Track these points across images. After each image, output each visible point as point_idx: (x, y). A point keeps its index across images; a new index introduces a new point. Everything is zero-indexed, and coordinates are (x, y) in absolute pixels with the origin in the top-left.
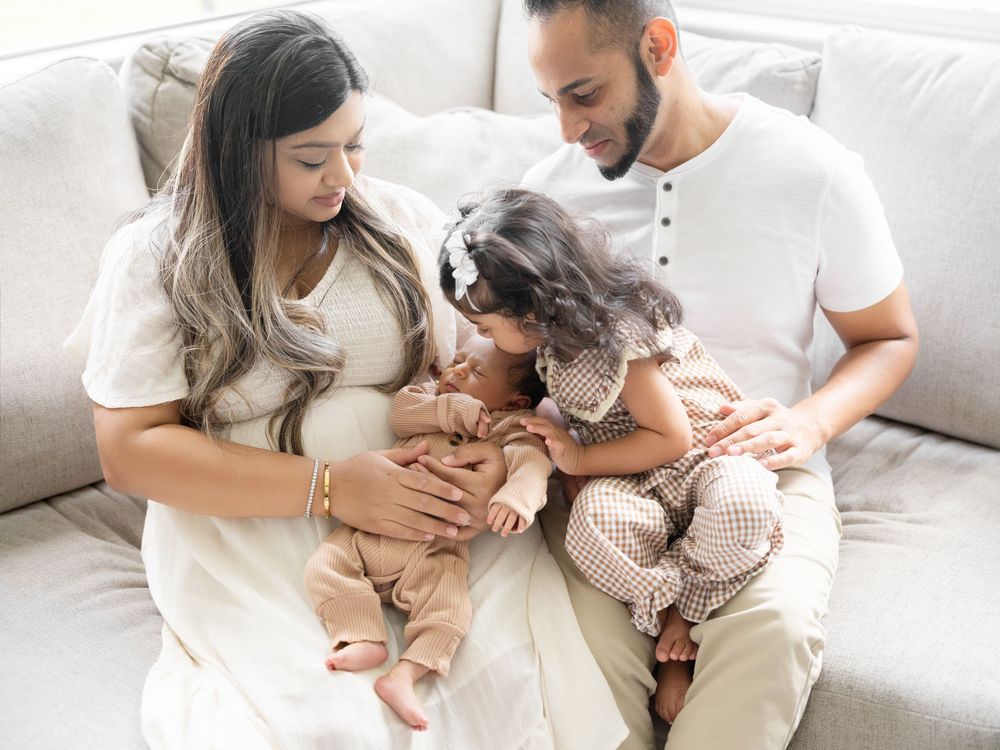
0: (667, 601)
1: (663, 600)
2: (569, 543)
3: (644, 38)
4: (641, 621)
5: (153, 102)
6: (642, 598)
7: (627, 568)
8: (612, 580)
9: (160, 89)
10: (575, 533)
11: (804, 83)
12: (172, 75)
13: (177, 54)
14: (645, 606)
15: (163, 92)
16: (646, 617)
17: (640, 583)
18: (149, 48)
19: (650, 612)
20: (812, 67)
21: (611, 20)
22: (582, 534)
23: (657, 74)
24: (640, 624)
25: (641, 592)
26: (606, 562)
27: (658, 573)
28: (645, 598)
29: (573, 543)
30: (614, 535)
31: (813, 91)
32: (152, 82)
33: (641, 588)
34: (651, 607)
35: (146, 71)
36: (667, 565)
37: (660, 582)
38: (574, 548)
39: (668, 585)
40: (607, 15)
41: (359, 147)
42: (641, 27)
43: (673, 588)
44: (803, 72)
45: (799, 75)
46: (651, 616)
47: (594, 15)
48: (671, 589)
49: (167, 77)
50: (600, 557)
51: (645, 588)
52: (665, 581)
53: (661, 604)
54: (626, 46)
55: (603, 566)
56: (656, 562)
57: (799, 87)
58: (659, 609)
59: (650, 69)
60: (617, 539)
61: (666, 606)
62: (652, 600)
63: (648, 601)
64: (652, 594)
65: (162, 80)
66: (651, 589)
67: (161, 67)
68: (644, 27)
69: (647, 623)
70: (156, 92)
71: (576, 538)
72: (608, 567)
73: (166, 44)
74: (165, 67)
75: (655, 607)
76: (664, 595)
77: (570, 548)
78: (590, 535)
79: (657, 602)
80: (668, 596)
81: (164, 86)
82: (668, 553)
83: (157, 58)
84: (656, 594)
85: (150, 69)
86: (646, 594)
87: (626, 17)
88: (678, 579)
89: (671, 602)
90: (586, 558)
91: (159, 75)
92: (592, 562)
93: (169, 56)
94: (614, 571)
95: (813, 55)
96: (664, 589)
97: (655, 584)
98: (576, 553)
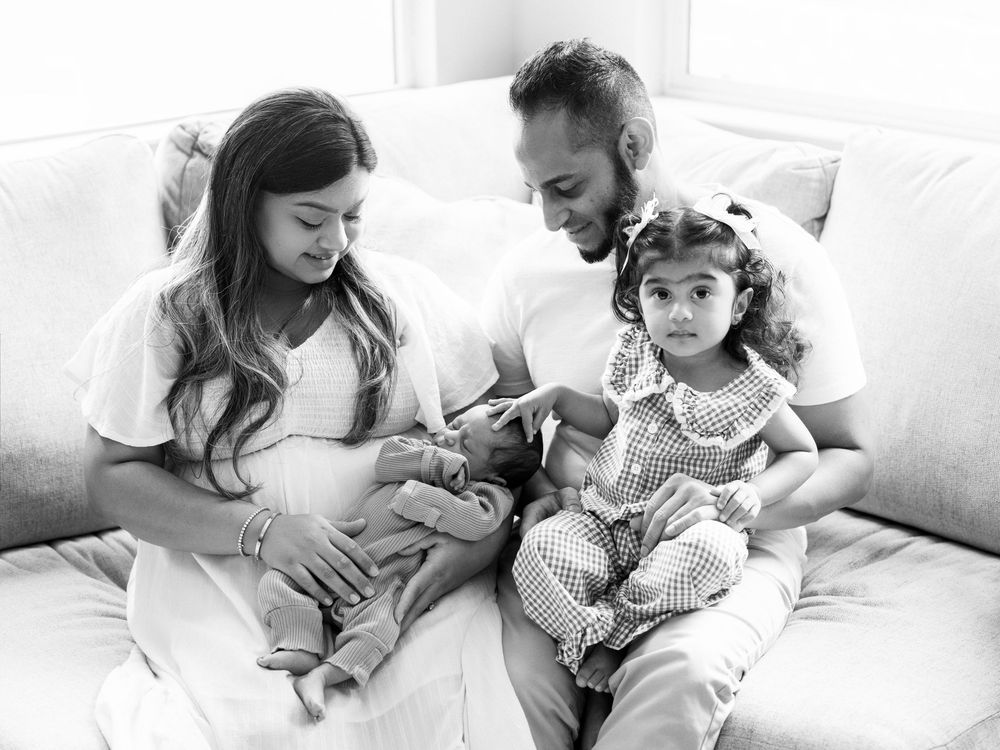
0: (597, 638)
1: (594, 636)
2: (516, 569)
3: (622, 137)
4: (570, 653)
5: (182, 181)
6: (574, 631)
7: (565, 602)
8: (549, 612)
9: (189, 165)
10: (523, 561)
11: (821, 181)
12: (200, 151)
13: (206, 132)
14: (576, 639)
15: (191, 169)
16: (575, 650)
17: (575, 617)
18: (183, 128)
19: (580, 646)
20: (831, 165)
21: (591, 122)
22: (529, 563)
23: (635, 167)
24: (569, 656)
25: (575, 627)
26: (546, 594)
27: (593, 612)
28: (578, 632)
29: (520, 570)
30: (559, 571)
31: (829, 189)
32: (183, 158)
33: (575, 622)
34: (582, 641)
35: (179, 148)
36: (601, 606)
37: (593, 620)
38: (520, 575)
39: (601, 623)
40: (588, 117)
41: (357, 217)
42: (619, 126)
43: (605, 626)
44: (821, 170)
45: (815, 174)
46: (580, 650)
47: (576, 117)
48: (602, 627)
49: (196, 153)
50: (541, 589)
51: (579, 623)
52: (599, 619)
53: (592, 640)
54: (606, 144)
55: (542, 598)
56: (592, 603)
57: (814, 185)
58: (589, 644)
59: (628, 164)
60: (561, 575)
61: (596, 642)
62: (584, 635)
63: (580, 635)
64: (585, 630)
65: (190, 156)
66: (584, 625)
67: (190, 144)
68: (623, 126)
69: (575, 655)
70: (184, 169)
71: (523, 566)
72: (547, 599)
73: (198, 123)
74: (194, 144)
75: (586, 642)
76: (596, 631)
77: (516, 574)
78: (537, 566)
79: (588, 637)
80: (600, 633)
81: (192, 162)
82: (603, 597)
83: (189, 136)
84: (589, 630)
85: (181, 146)
86: (579, 628)
87: (605, 119)
88: (611, 619)
89: (601, 639)
90: (528, 586)
91: (189, 151)
92: (533, 592)
93: (198, 134)
94: (551, 604)
95: (833, 154)
96: (597, 627)
97: (589, 620)
98: (520, 580)
